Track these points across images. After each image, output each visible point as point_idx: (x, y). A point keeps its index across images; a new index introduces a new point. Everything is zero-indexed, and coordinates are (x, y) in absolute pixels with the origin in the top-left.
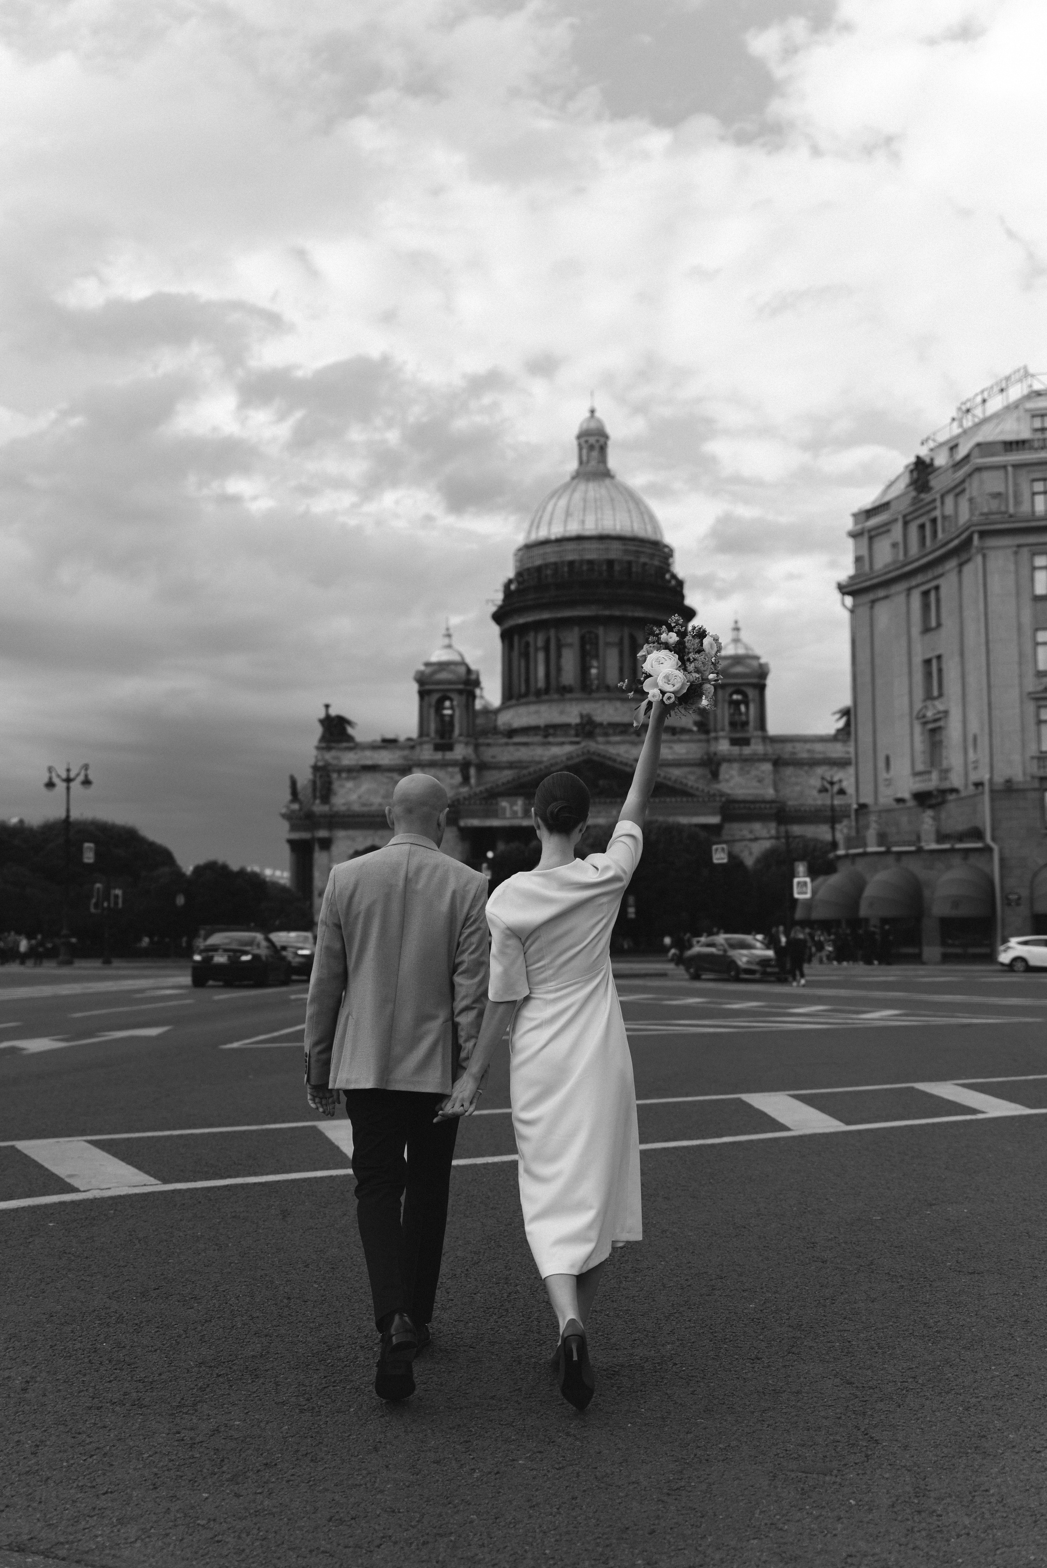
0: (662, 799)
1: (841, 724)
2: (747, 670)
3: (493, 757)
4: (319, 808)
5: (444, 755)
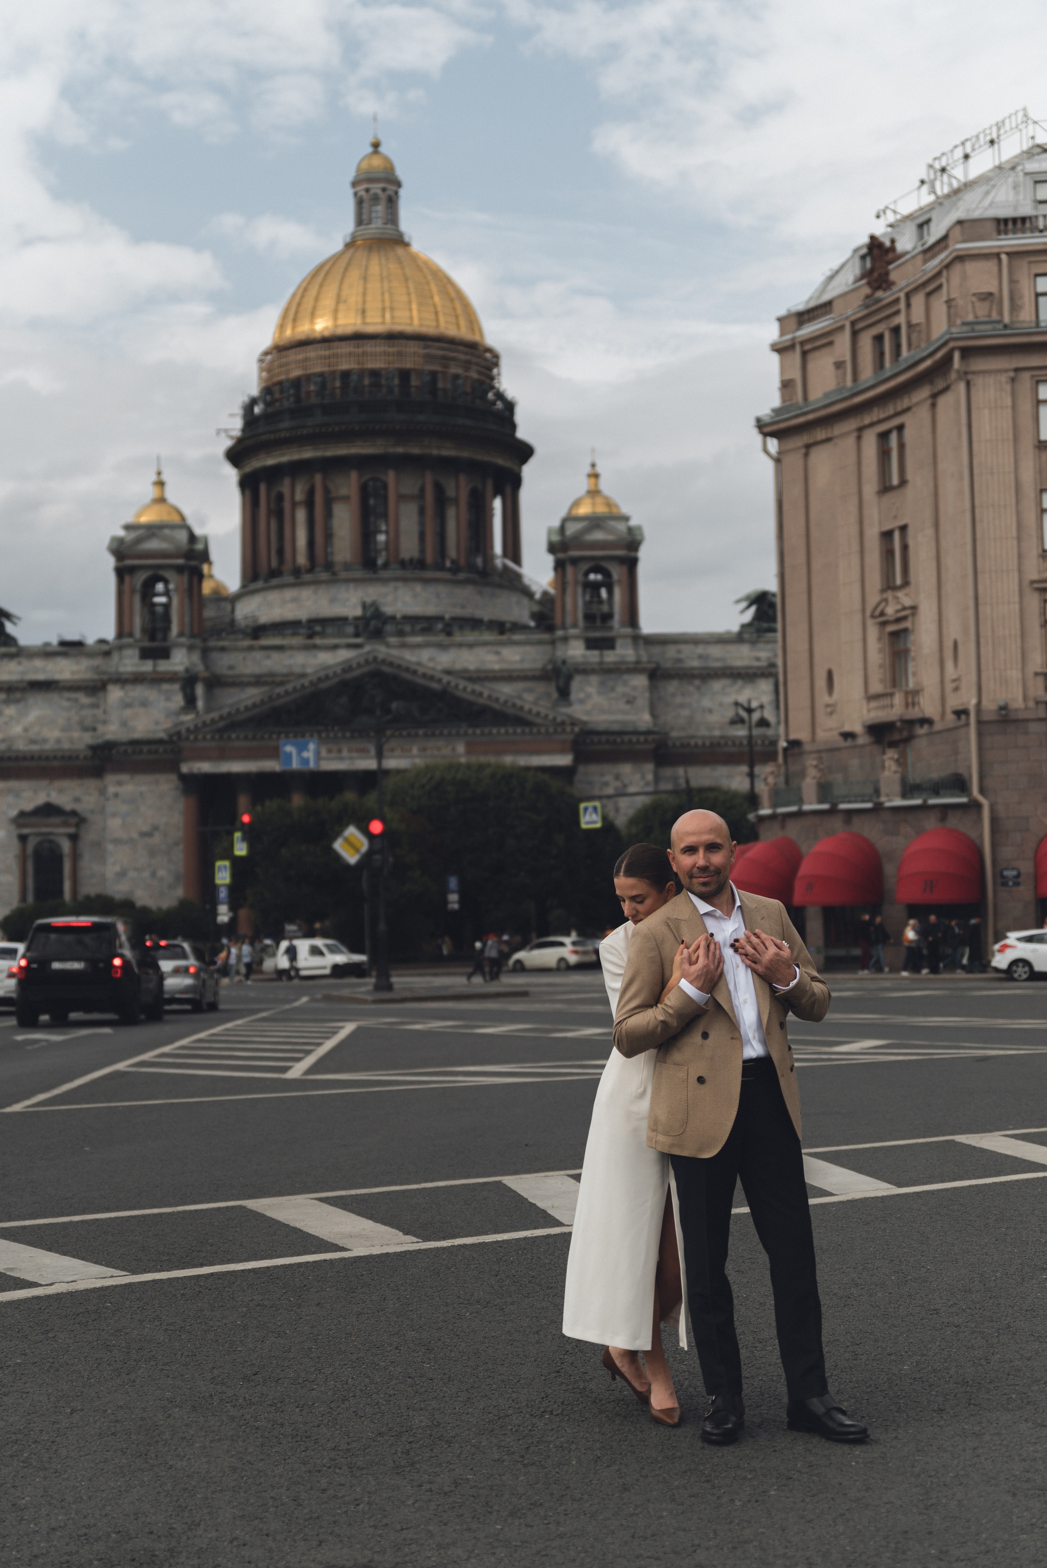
0: (486, 730)
1: (749, 615)
2: (610, 537)
3: (231, 668)
5: (155, 665)
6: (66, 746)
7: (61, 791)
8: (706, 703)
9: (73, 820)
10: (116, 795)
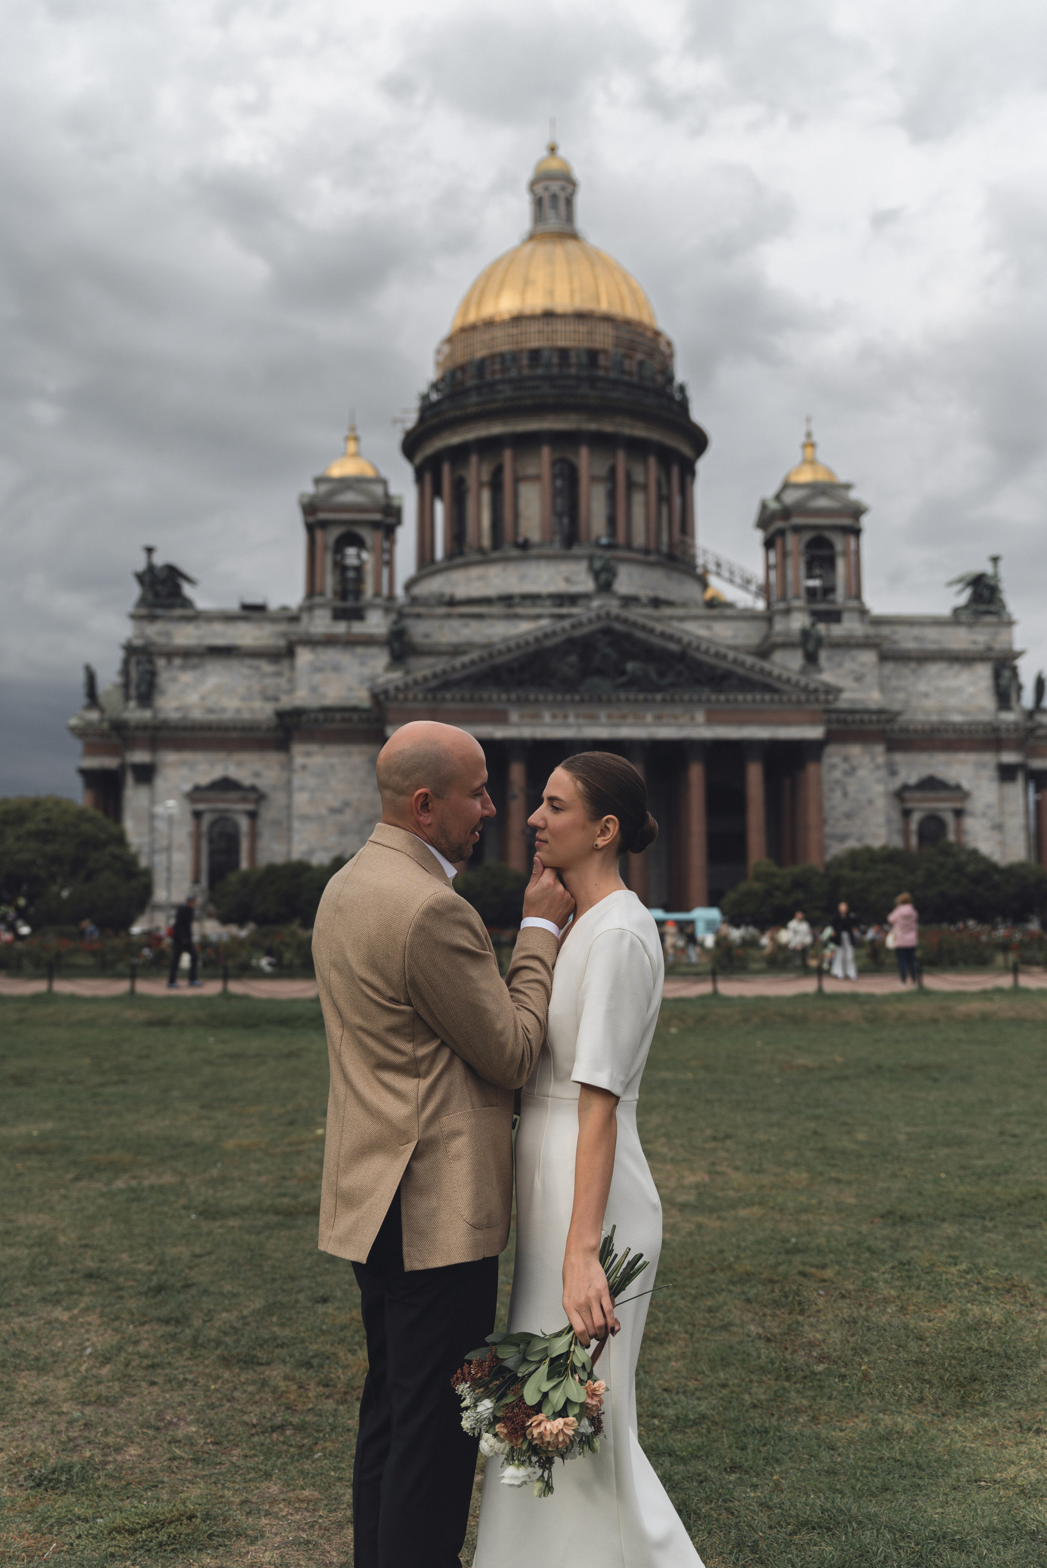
0: (731, 697)
1: (964, 598)
2: (832, 506)
3: (427, 636)
4: (135, 714)
5: (349, 627)
6: (246, 716)
7: (240, 764)
8: (922, 687)
9: (252, 796)
10: (304, 767)
